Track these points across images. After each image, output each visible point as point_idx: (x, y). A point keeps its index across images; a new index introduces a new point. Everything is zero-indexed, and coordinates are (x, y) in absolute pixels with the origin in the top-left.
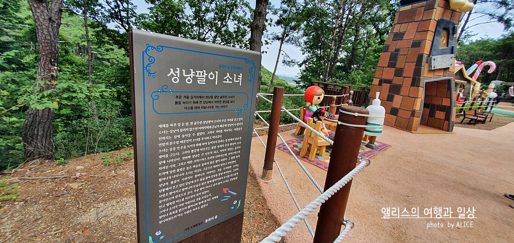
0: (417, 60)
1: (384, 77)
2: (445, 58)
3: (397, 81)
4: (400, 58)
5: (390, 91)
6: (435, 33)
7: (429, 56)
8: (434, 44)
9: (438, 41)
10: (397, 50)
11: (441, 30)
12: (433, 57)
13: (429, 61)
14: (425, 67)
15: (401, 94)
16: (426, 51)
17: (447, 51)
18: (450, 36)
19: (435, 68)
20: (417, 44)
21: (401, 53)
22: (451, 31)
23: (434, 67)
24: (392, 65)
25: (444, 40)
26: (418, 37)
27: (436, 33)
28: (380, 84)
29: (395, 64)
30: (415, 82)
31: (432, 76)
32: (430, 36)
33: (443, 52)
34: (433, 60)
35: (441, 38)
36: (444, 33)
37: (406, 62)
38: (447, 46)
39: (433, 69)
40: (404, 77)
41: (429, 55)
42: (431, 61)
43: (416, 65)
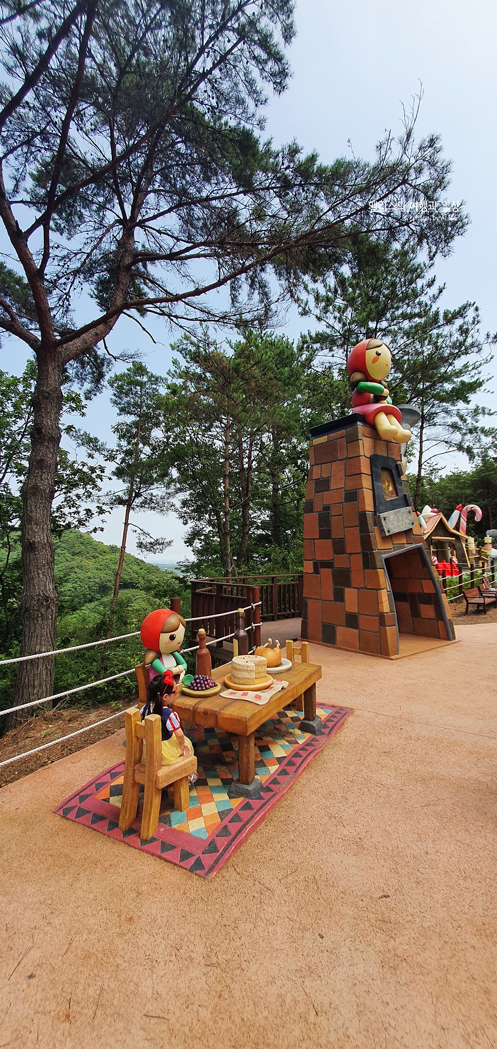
0: (360, 523)
1: (320, 557)
2: (399, 515)
3: (340, 562)
4: (333, 520)
5: (335, 583)
6: (372, 475)
7: (376, 514)
8: (376, 493)
9: (381, 488)
10: (327, 508)
11: (380, 471)
12: (382, 515)
13: (378, 523)
14: (375, 534)
15: (353, 584)
16: (369, 506)
17: (400, 502)
18: (396, 479)
19: (391, 533)
20: (353, 496)
21: (333, 512)
22: (394, 472)
23: (389, 531)
24: (325, 534)
25: (389, 486)
26: (351, 485)
27: (374, 477)
28: (316, 571)
29: (329, 532)
30: (369, 562)
31: (391, 547)
32: (366, 482)
33: (393, 506)
34: (383, 520)
35: (384, 483)
36: (385, 475)
37: (344, 527)
38: (397, 495)
39: (387, 534)
40: (350, 554)
41: (375, 512)
42: (380, 523)
43: (361, 531)
